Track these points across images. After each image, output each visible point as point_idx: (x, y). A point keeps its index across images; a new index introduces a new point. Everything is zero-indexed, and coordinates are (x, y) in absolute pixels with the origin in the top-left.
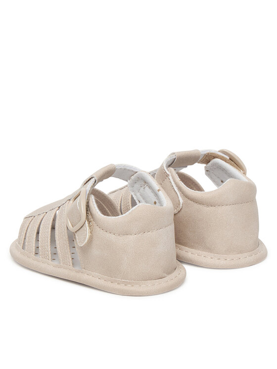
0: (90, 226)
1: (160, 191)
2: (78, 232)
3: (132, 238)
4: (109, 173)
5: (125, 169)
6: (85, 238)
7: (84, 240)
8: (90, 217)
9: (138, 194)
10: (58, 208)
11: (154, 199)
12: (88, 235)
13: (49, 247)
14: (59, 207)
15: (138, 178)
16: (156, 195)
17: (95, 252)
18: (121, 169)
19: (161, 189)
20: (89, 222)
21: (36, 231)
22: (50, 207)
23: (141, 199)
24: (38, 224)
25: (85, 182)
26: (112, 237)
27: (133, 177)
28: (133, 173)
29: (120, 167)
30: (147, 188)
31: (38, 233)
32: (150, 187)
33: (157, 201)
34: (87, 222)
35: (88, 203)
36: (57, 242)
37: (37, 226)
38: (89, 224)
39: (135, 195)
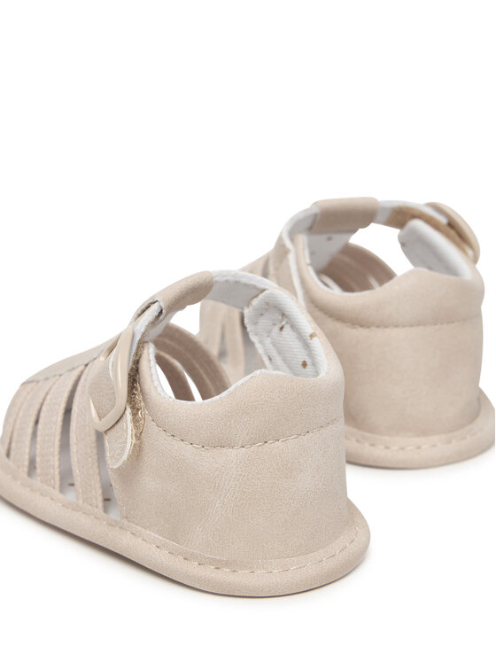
0: (135, 420)
1: (315, 339)
2: (110, 433)
3: (233, 454)
4: (195, 292)
5: (237, 282)
6: (123, 449)
7: (121, 455)
8: (139, 398)
9: (268, 341)
10: (83, 367)
11: (302, 356)
12: (130, 441)
13: (57, 457)
14: (86, 365)
15: (267, 304)
16: (307, 346)
17: (149, 482)
18: (227, 281)
19: (319, 332)
20: (135, 410)
21: (33, 419)
22: (67, 365)
23: (274, 353)
24: (40, 401)
25: (139, 312)
26: (186, 451)
27: (255, 302)
28: (257, 292)
29: (225, 279)
30: (287, 329)
31: (37, 422)
32: (294, 327)
33: (308, 361)
34: (129, 411)
35: (137, 362)
36: (73, 448)
37: (37, 406)
38: (134, 415)
39: (261, 342)
